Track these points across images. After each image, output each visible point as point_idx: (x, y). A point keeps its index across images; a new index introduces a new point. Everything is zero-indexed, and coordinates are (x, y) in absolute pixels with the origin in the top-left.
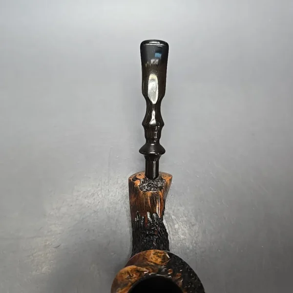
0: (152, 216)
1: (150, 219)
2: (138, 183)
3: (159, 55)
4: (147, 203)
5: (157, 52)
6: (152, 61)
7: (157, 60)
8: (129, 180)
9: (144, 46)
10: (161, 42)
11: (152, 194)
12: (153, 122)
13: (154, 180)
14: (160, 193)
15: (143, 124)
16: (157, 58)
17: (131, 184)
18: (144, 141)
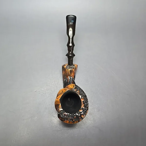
0: (70, 78)
1: (69, 79)
2: (65, 67)
3: (73, 21)
4: (68, 73)
5: (72, 20)
6: (70, 23)
7: (72, 23)
8: (62, 66)
9: (67, 17)
10: (74, 16)
11: (71, 70)
12: (71, 45)
13: (71, 66)
14: (73, 70)
15: (67, 45)
16: (72, 22)
17: (63, 67)
18: (67, 52)
